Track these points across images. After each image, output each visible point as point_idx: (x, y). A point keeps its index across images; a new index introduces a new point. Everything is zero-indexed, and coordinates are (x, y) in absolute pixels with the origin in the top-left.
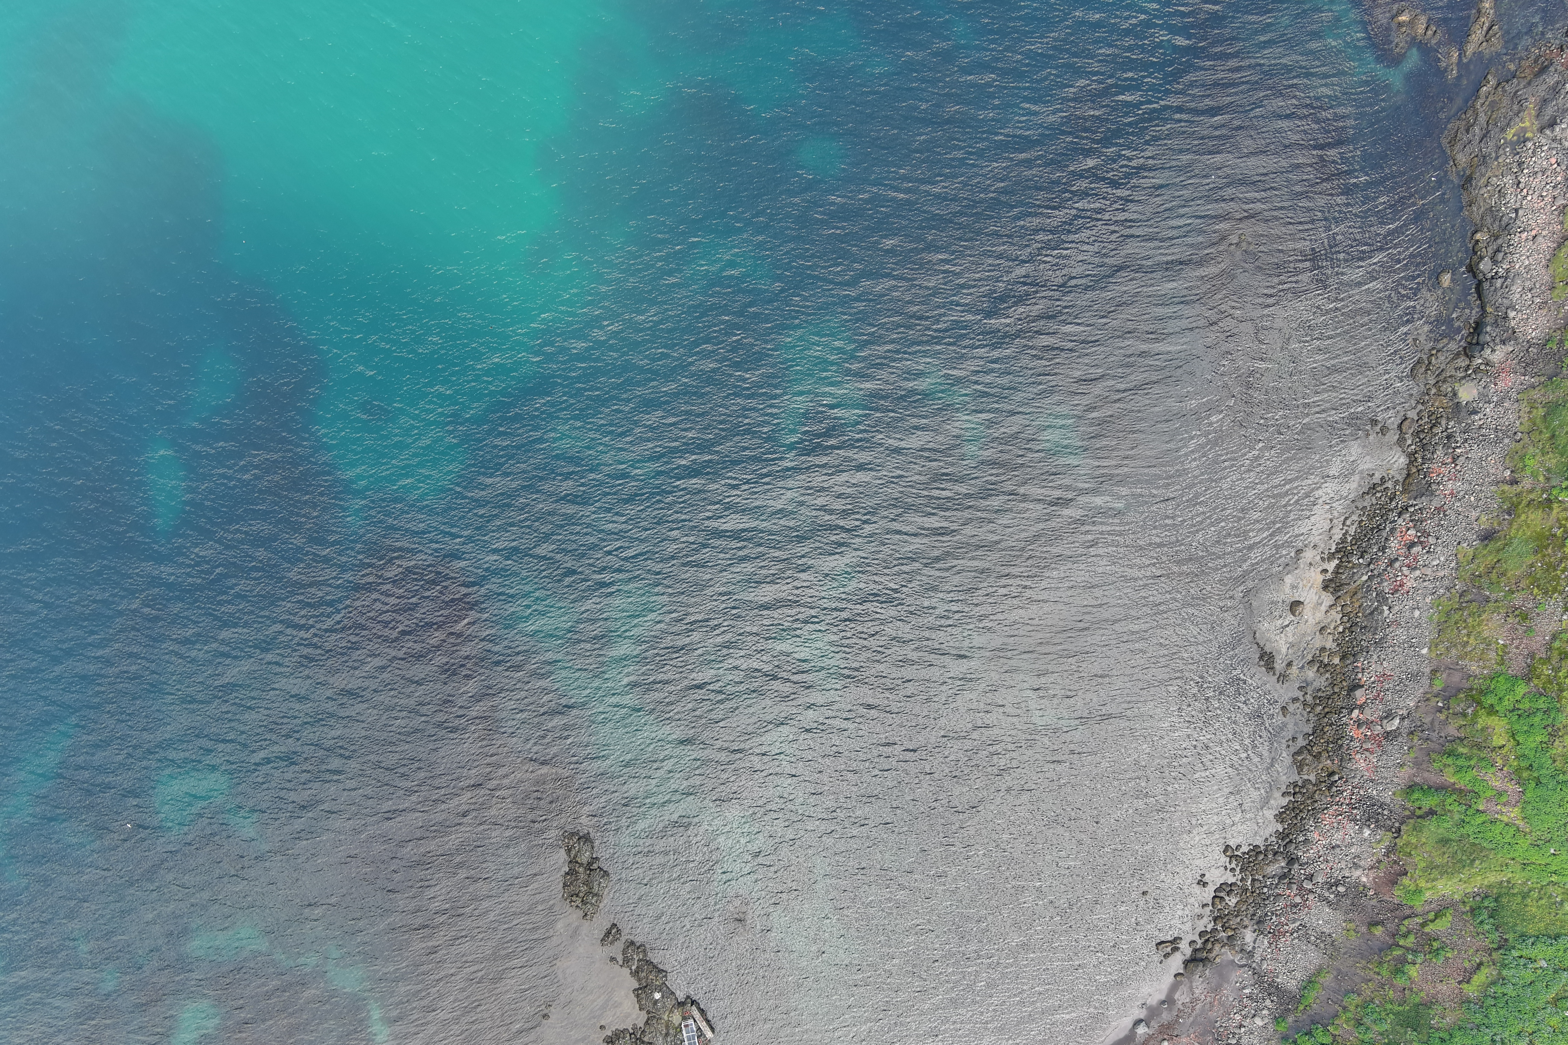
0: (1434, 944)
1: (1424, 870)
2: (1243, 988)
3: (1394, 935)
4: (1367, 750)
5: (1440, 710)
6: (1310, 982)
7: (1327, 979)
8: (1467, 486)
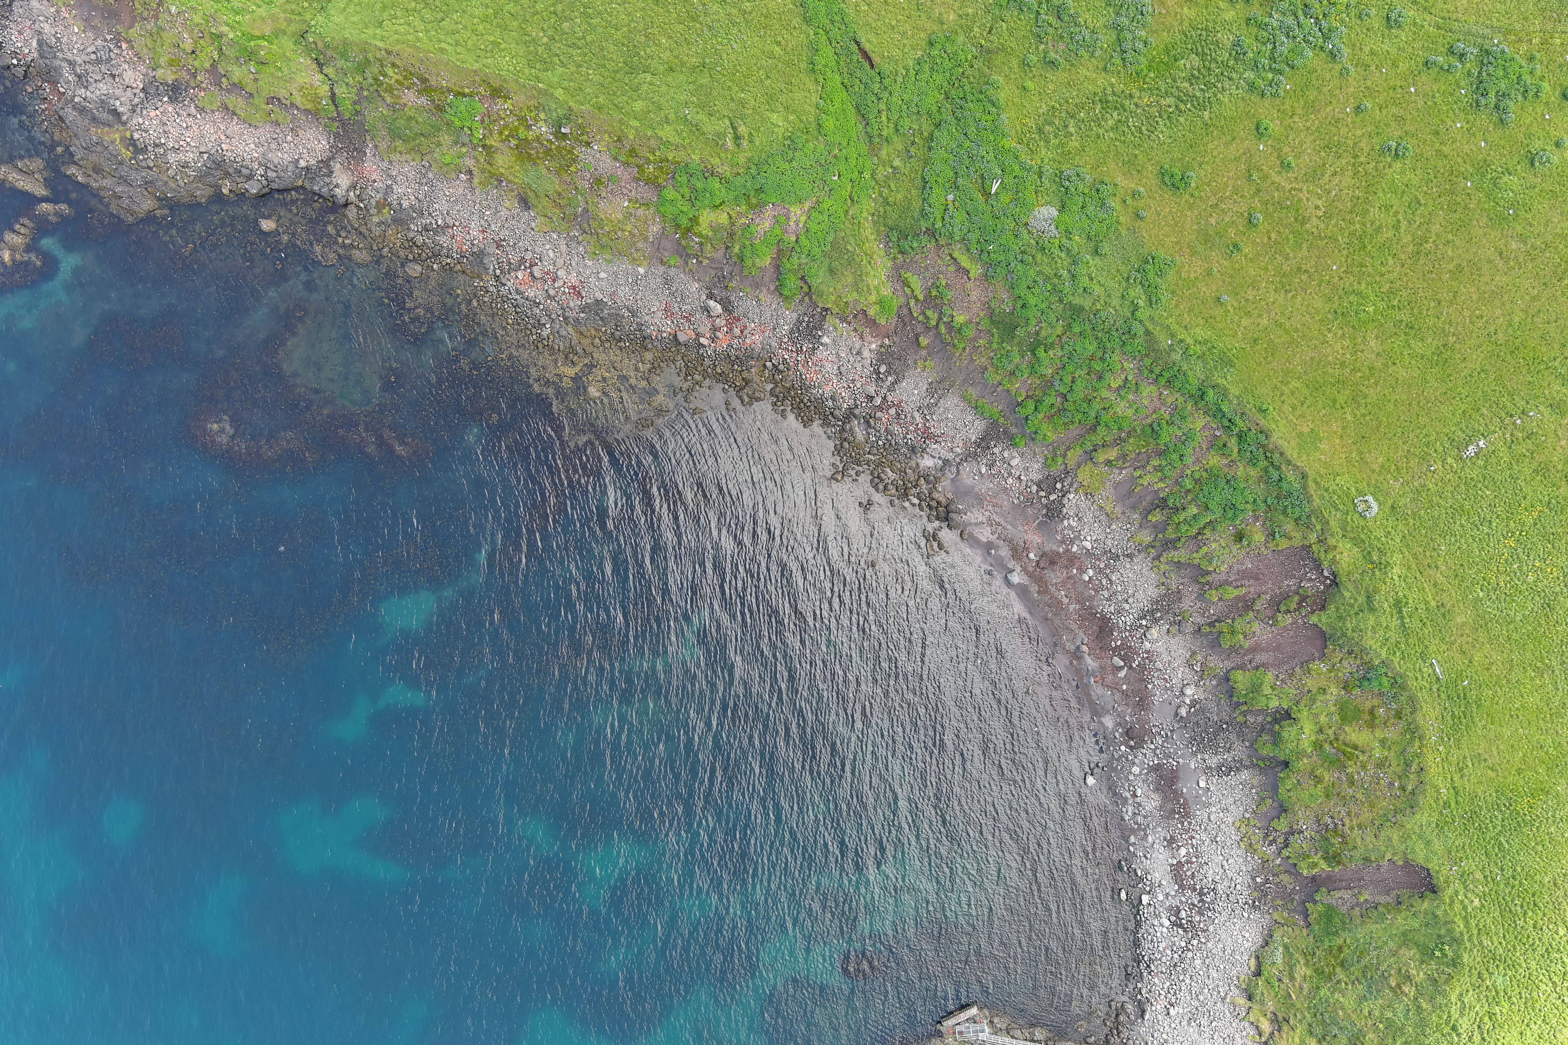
0: (934, 293)
1: (860, 294)
2: (980, 473)
3: (928, 328)
4: (742, 332)
5: (699, 262)
6: (976, 408)
7: (973, 392)
8: (475, 217)
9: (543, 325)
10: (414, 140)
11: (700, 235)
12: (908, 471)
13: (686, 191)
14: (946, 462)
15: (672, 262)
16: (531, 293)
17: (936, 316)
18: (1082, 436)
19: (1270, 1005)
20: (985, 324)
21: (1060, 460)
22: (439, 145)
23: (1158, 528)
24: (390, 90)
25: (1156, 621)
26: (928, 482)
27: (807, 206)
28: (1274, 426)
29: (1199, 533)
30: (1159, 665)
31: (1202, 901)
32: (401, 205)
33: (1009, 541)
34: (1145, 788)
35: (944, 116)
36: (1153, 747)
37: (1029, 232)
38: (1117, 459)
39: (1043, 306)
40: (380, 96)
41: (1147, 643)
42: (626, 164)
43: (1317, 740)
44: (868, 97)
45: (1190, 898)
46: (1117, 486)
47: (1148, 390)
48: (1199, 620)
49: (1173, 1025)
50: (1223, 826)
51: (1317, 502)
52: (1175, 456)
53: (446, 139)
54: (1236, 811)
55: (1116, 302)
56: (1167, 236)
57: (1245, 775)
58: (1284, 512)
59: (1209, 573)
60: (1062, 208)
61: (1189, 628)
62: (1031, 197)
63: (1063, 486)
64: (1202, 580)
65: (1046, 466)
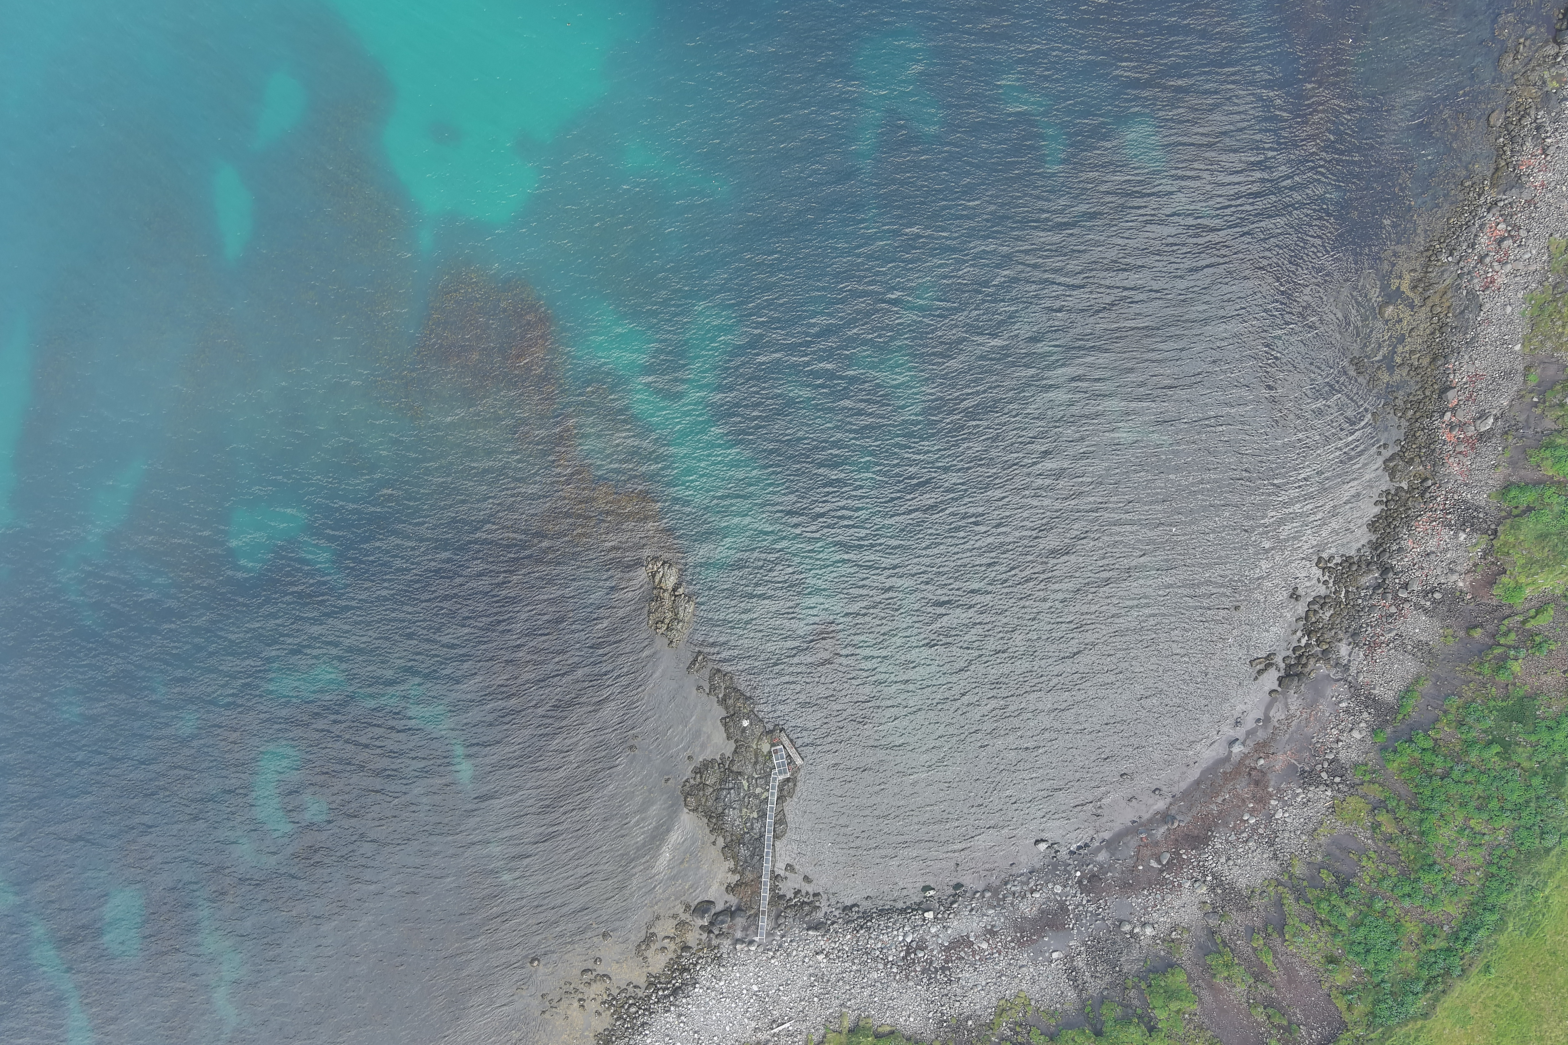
0: (1538, 639)
1: (1523, 566)
2: (1340, 702)
3: (1494, 636)
4: (1460, 453)
5: (1536, 405)
6: (1409, 691)
7: (1426, 686)
8: (1557, 176)
9: (1451, 255)
12: (1333, 632)
14: (1346, 668)
15: (1531, 377)
16: (1483, 239)
17: (1511, 643)
18: (1401, 798)
20: (1518, 693)
21: (1367, 778)
23: (1314, 881)
25: (1212, 889)
26: (1325, 652)
28: (1472, 982)
29: (1322, 921)
30: (1168, 899)
31: (936, 970)
33: (1273, 738)
34: (1041, 901)
36: (1084, 902)
38: (1383, 834)
41: (1189, 883)
45: (938, 959)
46: (1352, 836)
47: (1476, 856)
48: (1225, 931)
49: (807, 960)
50: (1017, 980)
52: (1407, 889)
54: (1034, 993)
57: (1072, 995)
58: (1377, 1002)
59: (1281, 935)
61: (1213, 922)
63: (1338, 784)
64: (1270, 930)
65: (1356, 765)
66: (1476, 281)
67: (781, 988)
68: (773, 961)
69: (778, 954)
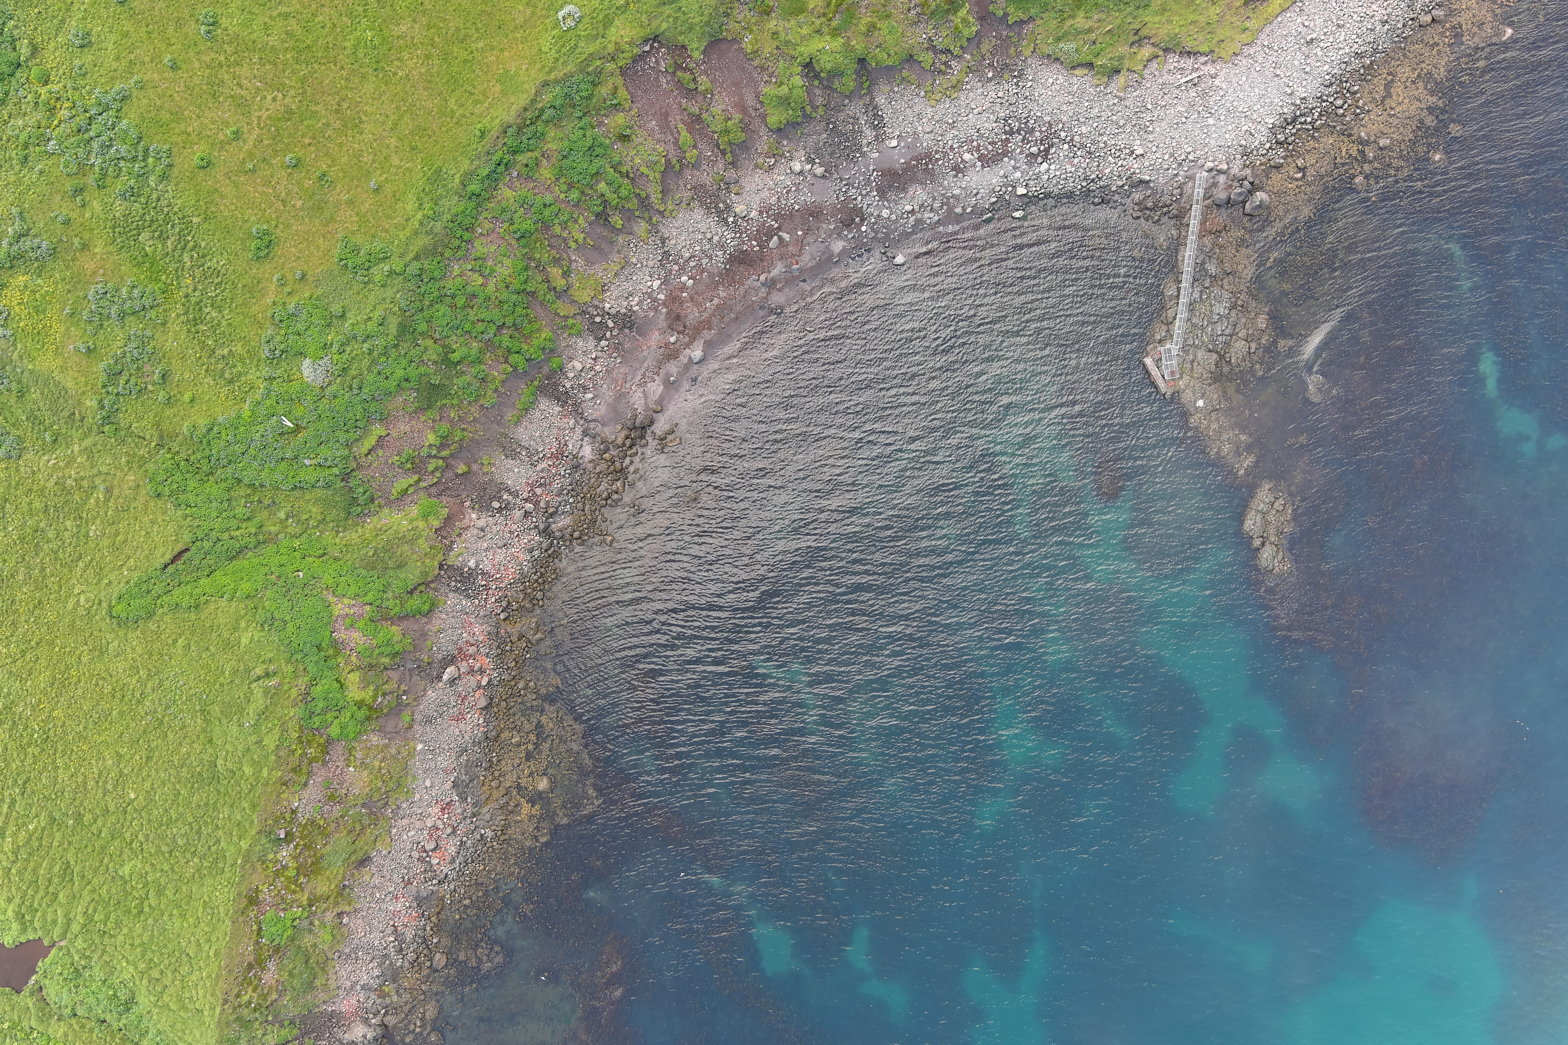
0: (409, 466)
1: (420, 537)
2: (592, 399)
3: (447, 467)
4: (472, 645)
5: (405, 693)
6: (526, 410)
7: (510, 415)
8: (384, 906)
9: (482, 835)
10: (313, 969)
11: (375, 697)
12: (597, 470)
13: (329, 716)
14: (585, 433)
15: (408, 719)
16: (452, 850)
17: (432, 461)
18: (541, 304)
19: (1123, 49)
20: (432, 414)
21: (570, 321)
22: (315, 945)
23: (629, 216)
24: (264, 997)
25: (728, 208)
26: (607, 450)
27: (333, 599)
28: (498, 121)
29: (628, 176)
30: (773, 200)
31: (1019, 132)
32: (378, 977)
33: (660, 364)
34: (903, 201)
35: (229, 475)
36: (859, 198)
37: (329, 384)
38: (561, 267)
39: (404, 362)
40: (272, 1004)
41: (752, 215)
42: (310, 774)
43: (829, 34)
44: (218, 550)
45: (1016, 144)
46: (590, 263)
47: (480, 248)
48: (720, 165)
49: (1154, 149)
50: (937, 118)
51: (571, 68)
52: (547, 213)
53: (307, 940)
54: (919, 104)
55: (389, 293)
56: (318, 248)
57: (881, 100)
58: (589, 98)
59: (668, 162)
60: (302, 354)
61: (731, 174)
62: (295, 386)
63: (598, 315)
64: (677, 167)
65: (579, 335)
66: (459, 811)
67: (1184, 120)
68: (1190, 149)
69: (1183, 157)
